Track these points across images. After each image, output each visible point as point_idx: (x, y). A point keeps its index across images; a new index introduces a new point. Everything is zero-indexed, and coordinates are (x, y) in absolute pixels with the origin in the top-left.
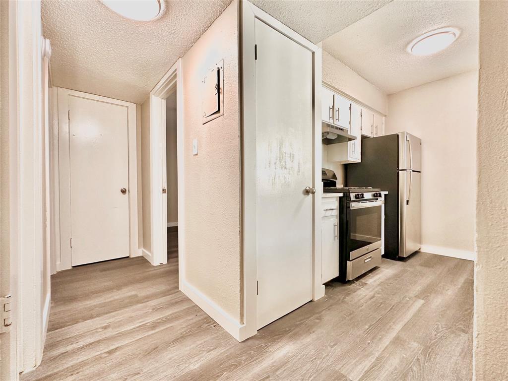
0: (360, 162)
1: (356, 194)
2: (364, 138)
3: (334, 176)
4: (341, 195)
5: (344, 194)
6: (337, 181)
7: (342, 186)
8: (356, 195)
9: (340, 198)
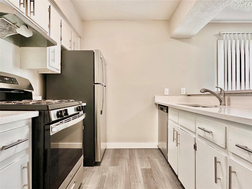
0: (60, 73)
1: (58, 110)
2: (63, 50)
3: (30, 87)
4: (35, 114)
5: (40, 113)
6: (33, 93)
7: (40, 98)
8: (58, 112)
9: (34, 119)
